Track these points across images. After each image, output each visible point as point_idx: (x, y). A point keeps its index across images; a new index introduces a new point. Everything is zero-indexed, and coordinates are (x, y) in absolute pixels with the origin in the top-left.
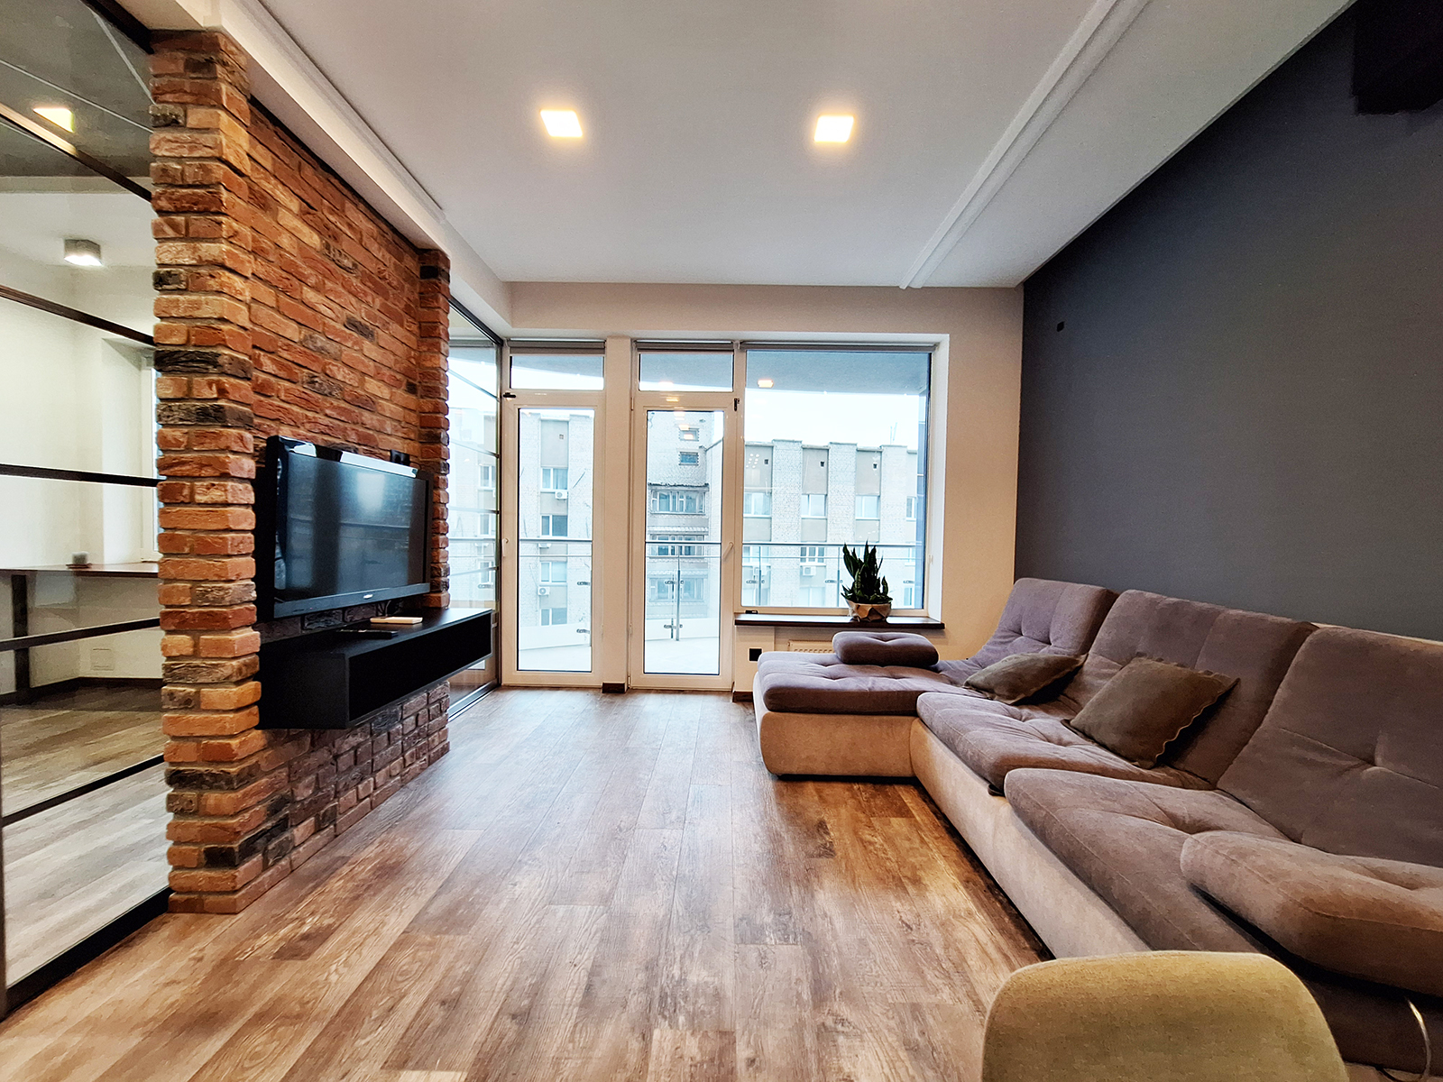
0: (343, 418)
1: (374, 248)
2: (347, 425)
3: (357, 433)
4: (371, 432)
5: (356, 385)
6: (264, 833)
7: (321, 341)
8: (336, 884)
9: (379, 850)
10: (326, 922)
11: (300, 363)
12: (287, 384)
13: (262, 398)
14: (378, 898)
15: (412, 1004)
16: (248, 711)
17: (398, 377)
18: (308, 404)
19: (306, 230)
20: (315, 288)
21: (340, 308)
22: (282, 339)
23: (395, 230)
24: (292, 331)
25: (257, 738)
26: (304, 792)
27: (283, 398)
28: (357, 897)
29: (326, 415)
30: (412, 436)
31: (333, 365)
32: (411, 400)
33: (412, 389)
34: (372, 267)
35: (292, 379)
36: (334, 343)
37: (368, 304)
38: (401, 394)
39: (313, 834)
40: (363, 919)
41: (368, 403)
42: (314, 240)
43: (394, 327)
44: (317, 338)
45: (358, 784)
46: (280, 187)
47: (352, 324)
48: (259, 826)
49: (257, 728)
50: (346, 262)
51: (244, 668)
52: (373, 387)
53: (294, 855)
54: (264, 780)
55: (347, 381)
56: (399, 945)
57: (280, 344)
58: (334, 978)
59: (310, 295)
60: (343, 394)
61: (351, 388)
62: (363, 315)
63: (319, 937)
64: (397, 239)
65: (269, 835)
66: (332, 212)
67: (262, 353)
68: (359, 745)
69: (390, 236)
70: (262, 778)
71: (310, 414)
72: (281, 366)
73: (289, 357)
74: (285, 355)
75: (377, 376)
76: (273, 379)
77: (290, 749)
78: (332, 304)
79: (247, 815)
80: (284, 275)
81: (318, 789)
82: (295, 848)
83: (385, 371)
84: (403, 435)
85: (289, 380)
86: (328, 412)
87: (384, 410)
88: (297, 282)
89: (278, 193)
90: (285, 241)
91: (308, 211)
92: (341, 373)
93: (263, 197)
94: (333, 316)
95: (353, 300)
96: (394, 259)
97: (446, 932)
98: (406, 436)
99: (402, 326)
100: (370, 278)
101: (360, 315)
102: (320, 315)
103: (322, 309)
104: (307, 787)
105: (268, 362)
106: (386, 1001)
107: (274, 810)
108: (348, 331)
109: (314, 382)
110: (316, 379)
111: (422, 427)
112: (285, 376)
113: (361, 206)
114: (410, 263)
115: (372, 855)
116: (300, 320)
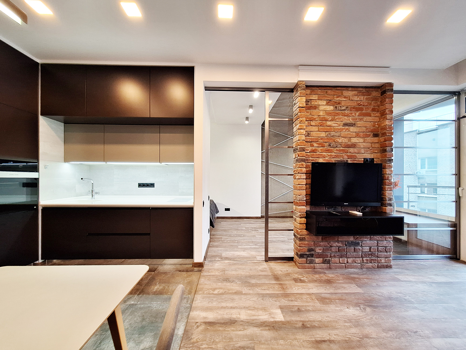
0: (341, 153)
1: (356, 98)
2: (343, 154)
3: (347, 156)
4: (354, 154)
5: (347, 141)
6: (306, 254)
7: (333, 133)
8: (317, 276)
9: (334, 277)
10: (306, 280)
11: (326, 141)
12: (321, 148)
13: (314, 153)
14: (318, 284)
15: (296, 303)
16: (303, 225)
17: (368, 133)
18: (328, 151)
19: (328, 107)
20: (332, 120)
21: (341, 122)
22: (320, 138)
23: (366, 87)
24: (323, 134)
25: (305, 232)
26: (319, 250)
27: (320, 152)
28: (316, 281)
29: (335, 153)
30: (376, 151)
31: (337, 139)
32: (376, 139)
33: (376, 135)
34: (354, 104)
35: (323, 146)
36: (338, 133)
37: (353, 116)
38: (370, 139)
39: (321, 263)
40: (311, 285)
41: (354, 146)
42: (332, 108)
43: (365, 118)
44: (331, 133)
45: (340, 258)
46: (320, 101)
47: (345, 125)
48: (305, 252)
49: (305, 229)
50: (343, 108)
51: (301, 215)
52: (354, 140)
53: (315, 265)
54: (307, 242)
55: (343, 141)
56: (309, 294)
57: (319, 139)
58: (294, 289)
59: (329, 123)
60: (342, 146)
61: (344, 143)
62: (351, 120)
63: (302, 281)
64: (367, 89)
65: (308, 256)
66: (338, 97)
67: (314, 143)
68: (340, 246)
69: (364, 90)
70: (306, 241)
71: (329, 154)
72: (319, 144)
73: (322, 141)
74: (321, 141)
75: (357, 135)
76: (317, 148)
77: (314, 238)
78: (337, 122)
79: (302, 248)
80: (321, 122)
81: (323, 252)
82: (315, 263)
83: (362, 133)
84: (371, 152)
85: (322, 147)
86: (335, 152)
87: (360, 146)
88: (325, 122)
89: (319, 103)
90: (321, 113)
91: (329, 103)
92: (340, 140)
93: (315, 106)
94: (338, 125)
95: (346, 117)
96: (365, 97)
97: (318, 301)
98: (373, 152)
99: (371, 116)
100: (354, 108)
101: (350, 120)
102: (332, 127)
103: (334, 125)
104: (320, 250)
105: (316, 144)
106: (293, 299)
107: (309, 250)
108: (343, 127)
109: (331, 145)
110: (331, 144)
111: (381, 148)
112: (321, 146)
113: (350, 89)
114: (375, 94)
115: (331, 276)
116: (325, 131)
